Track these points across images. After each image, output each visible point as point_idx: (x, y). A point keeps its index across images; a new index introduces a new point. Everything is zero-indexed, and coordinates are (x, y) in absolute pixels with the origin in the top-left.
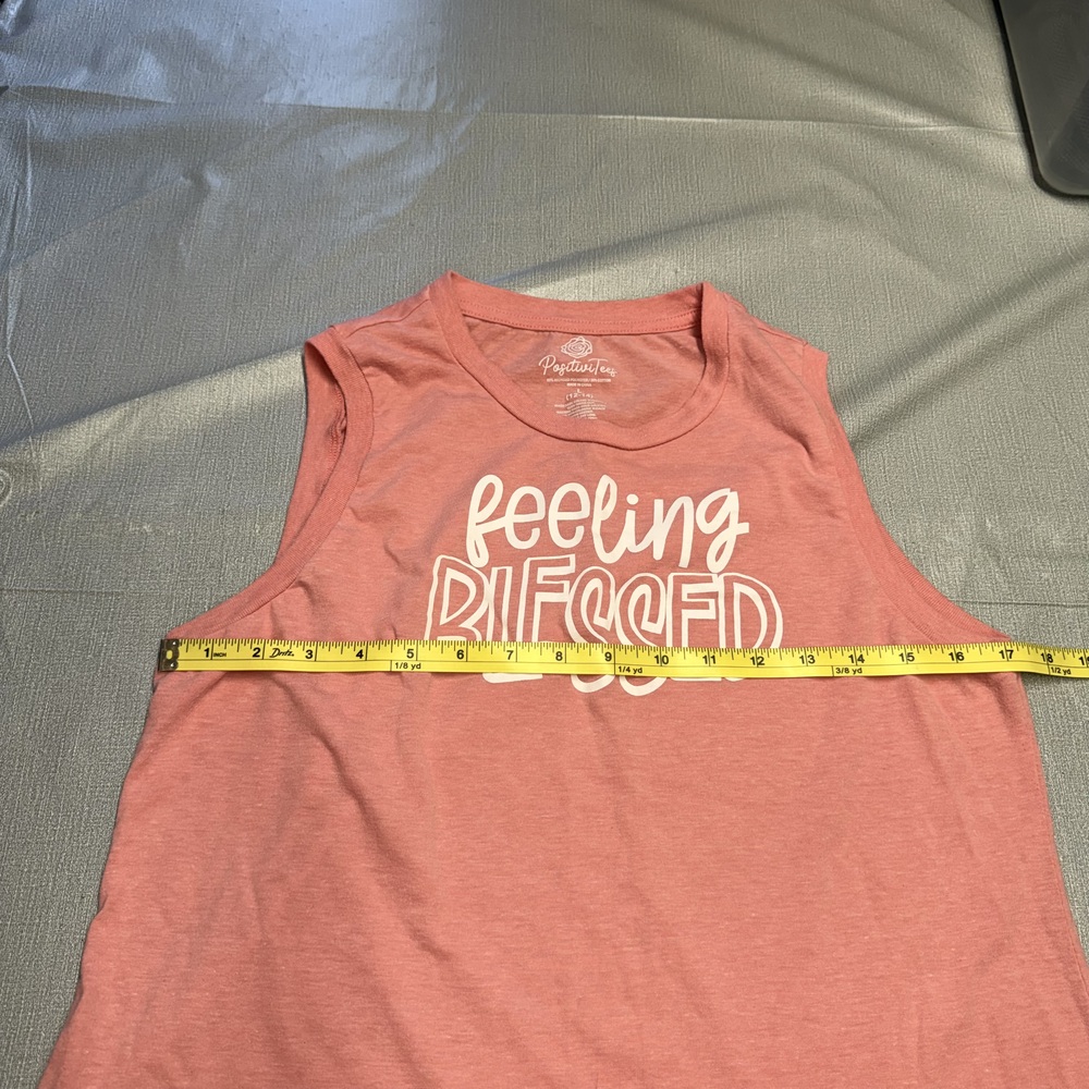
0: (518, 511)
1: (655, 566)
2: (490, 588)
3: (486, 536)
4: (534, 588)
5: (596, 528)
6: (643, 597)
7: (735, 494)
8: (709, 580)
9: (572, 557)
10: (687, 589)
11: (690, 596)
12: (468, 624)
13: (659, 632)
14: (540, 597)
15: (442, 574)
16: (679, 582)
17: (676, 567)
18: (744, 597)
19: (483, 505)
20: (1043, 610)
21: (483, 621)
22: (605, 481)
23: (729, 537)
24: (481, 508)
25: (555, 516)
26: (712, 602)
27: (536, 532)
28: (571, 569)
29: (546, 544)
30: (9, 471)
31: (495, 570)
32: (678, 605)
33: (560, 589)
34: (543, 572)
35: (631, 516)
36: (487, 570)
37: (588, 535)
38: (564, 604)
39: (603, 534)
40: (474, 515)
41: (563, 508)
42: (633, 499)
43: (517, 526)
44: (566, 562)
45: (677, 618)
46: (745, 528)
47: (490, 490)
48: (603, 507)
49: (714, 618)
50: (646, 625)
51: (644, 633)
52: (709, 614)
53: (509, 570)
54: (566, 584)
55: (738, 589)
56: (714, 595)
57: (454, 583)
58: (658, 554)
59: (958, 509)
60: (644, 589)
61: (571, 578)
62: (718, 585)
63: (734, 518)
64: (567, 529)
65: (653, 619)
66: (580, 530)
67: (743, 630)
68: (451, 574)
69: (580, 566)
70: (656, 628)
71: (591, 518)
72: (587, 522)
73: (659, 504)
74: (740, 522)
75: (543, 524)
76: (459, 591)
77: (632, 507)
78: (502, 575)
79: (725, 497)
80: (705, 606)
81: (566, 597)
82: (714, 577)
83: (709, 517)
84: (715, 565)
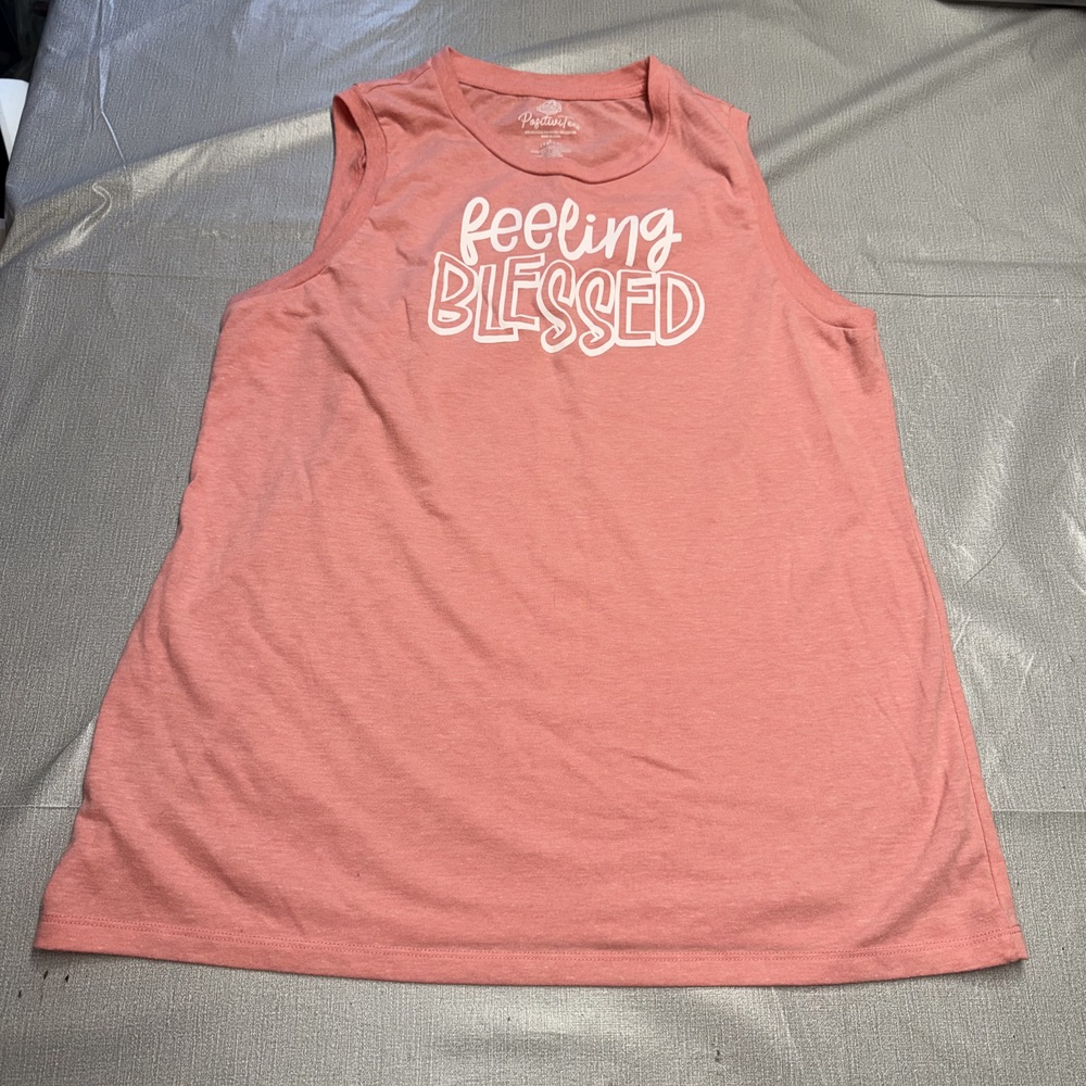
0: (501, 225)
1: (606, 264)
2: (479, 279)
3: (476, 243)
4: (513, 278)
5: (561, 235)
6: (597, 286)
7: (671, 212)
8: (650, 276)
9: (542, 256)
10: (631, 283)
11: (633, 288)
12: (462, 304)
13: (609, 312)
14: (518, 285)
15: (442, 266)
16: (625, 277)
17: (623, 265)
18: (675, 288)
19: (473, 218)
20: (908, 298)
21: (473, 303)
22: (569, 203)
23: (665, 244)
24: (472, 220)
25: (530, 227)
26: (650, 292)
27: (515, 240)
28: (542, 263)
29: (522, 248)
30: (109, 190)
31: (482, 268)
32: (624, 293)
33: (532, 278)
34: (519, 267)
35: (589, 230)
36: (476, 268)
37: (555, 239)
38: (536, 289)
39: (567, 240)
40: (466, 226)
41: (535, 221)
42: (591, 218)
43: (499, 236)
44: (538, 259)
45: (623, 303)
46: (678, 237)
47: (478, 209)
48: (568, 221)
49: (651, 302)
50: (599, 307)
51: (598, 313)
52: (648, 300)
53: (494, 267)
54: (538, 274)
55: (671, 282)
56: (653, 287)
57: (451, 274)
58: (609, 254)
59: (846, 228)
60: (599, 281)
61: (541, 270)
62: (656, 279)
63: (670, 230)
64: (538, 237)
65: (605, 302)
66: (549, 236)
67: (673, 312)
68: (449, 267)
69: (548, 260)
70: (607, 310)
71: (557, 227)
72: (555, 230)
73: (611, 222)
74: (674, 232)
75: (520, 234)
76: (455, 281)
77: (590, 224)
78: (488, 272)
79: (663, 214)
80: (646, 295)
81: (538, 284)
82: (653, 274)
83: (650, 227)
84: (654, 265)
